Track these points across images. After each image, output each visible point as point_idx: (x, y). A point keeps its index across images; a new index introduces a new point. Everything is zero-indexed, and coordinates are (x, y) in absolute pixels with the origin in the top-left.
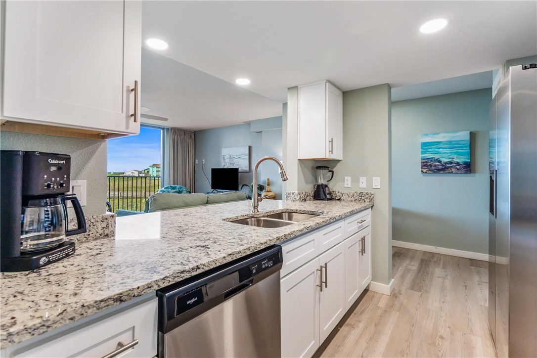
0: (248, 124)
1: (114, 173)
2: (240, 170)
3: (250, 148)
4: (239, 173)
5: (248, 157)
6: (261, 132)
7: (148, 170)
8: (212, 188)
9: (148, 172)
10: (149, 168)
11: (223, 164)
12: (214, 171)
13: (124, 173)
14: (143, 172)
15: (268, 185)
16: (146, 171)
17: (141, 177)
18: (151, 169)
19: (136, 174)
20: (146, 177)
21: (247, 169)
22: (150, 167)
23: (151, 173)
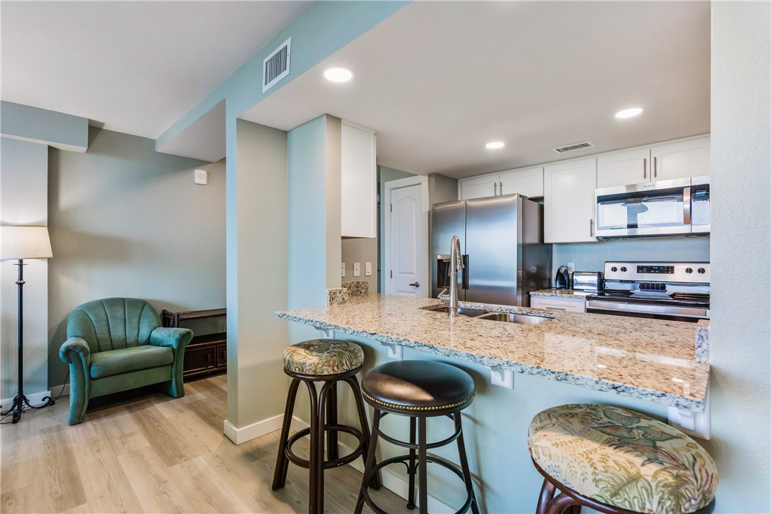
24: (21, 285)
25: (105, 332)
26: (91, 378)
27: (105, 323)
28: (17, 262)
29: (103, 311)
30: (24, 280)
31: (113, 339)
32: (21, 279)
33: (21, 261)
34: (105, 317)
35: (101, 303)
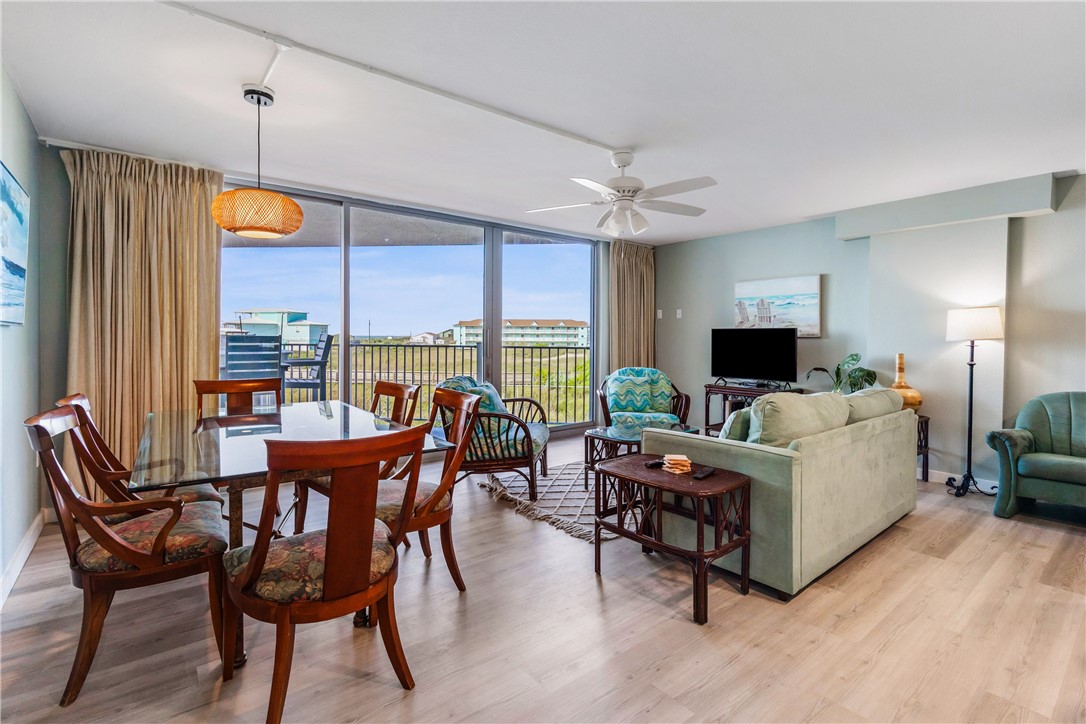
0: (827, 221)
1: (394, 339)
2: (799, 334)
3: (823, 279)
4: (798, 340)
5: (817, 301)
6: (869, 237)
7: (450, 333)
8: (714, 374)
9: (451, 336)
10: (452, 328)
11: (738, 319)
12: (718, 335)
13: (409, 338)
14: (441, 336)
15: (901, 370)
16: (446, 335)
17: (438, 347)
18: (457, 331)
19: (430, 341)
20: (447, 347)
21: (816, 331)
22: (455, 326)
23: (456, 337)
24: (972, 366)
25: (1064, 431)
26: (1018, 474)
27: (1066, 421)
28: (969, 343)
29: (1066, 406)
30: (975, 361)
31: (1073, 442)
32: (972, 360)
33: (973, 342)
34: (1068, 414)
35: (1067, 397)
